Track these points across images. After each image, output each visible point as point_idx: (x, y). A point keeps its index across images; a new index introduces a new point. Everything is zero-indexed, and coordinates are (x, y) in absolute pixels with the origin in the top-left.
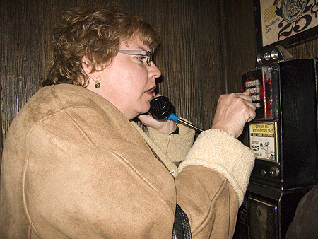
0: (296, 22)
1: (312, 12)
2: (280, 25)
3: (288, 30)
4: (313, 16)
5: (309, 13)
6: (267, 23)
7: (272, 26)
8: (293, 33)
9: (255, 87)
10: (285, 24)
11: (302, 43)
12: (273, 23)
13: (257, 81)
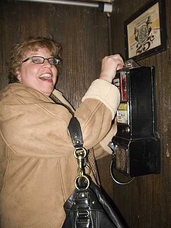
0: (144, 45)
1: (151, 40)
2: (137, 46)
3: (140, 50)
4: (151, 42)
5: (149, 41)
6: (131, 45)
7: (133, 47)
8: (143, 52)
9: (117, 83)
10: (139, 46)
11: (147, 57)
12: (134, 45)
13: (118, 79)
